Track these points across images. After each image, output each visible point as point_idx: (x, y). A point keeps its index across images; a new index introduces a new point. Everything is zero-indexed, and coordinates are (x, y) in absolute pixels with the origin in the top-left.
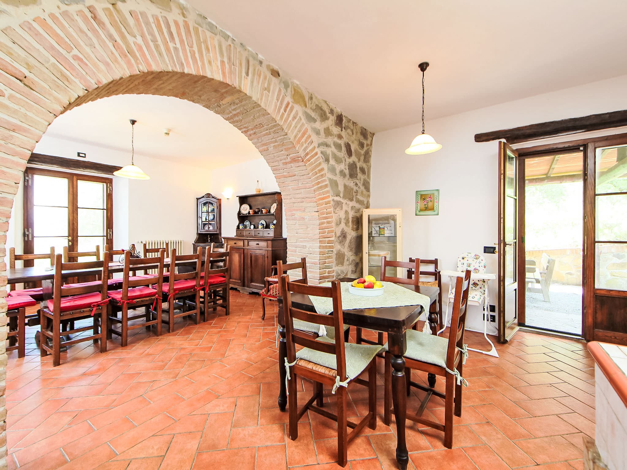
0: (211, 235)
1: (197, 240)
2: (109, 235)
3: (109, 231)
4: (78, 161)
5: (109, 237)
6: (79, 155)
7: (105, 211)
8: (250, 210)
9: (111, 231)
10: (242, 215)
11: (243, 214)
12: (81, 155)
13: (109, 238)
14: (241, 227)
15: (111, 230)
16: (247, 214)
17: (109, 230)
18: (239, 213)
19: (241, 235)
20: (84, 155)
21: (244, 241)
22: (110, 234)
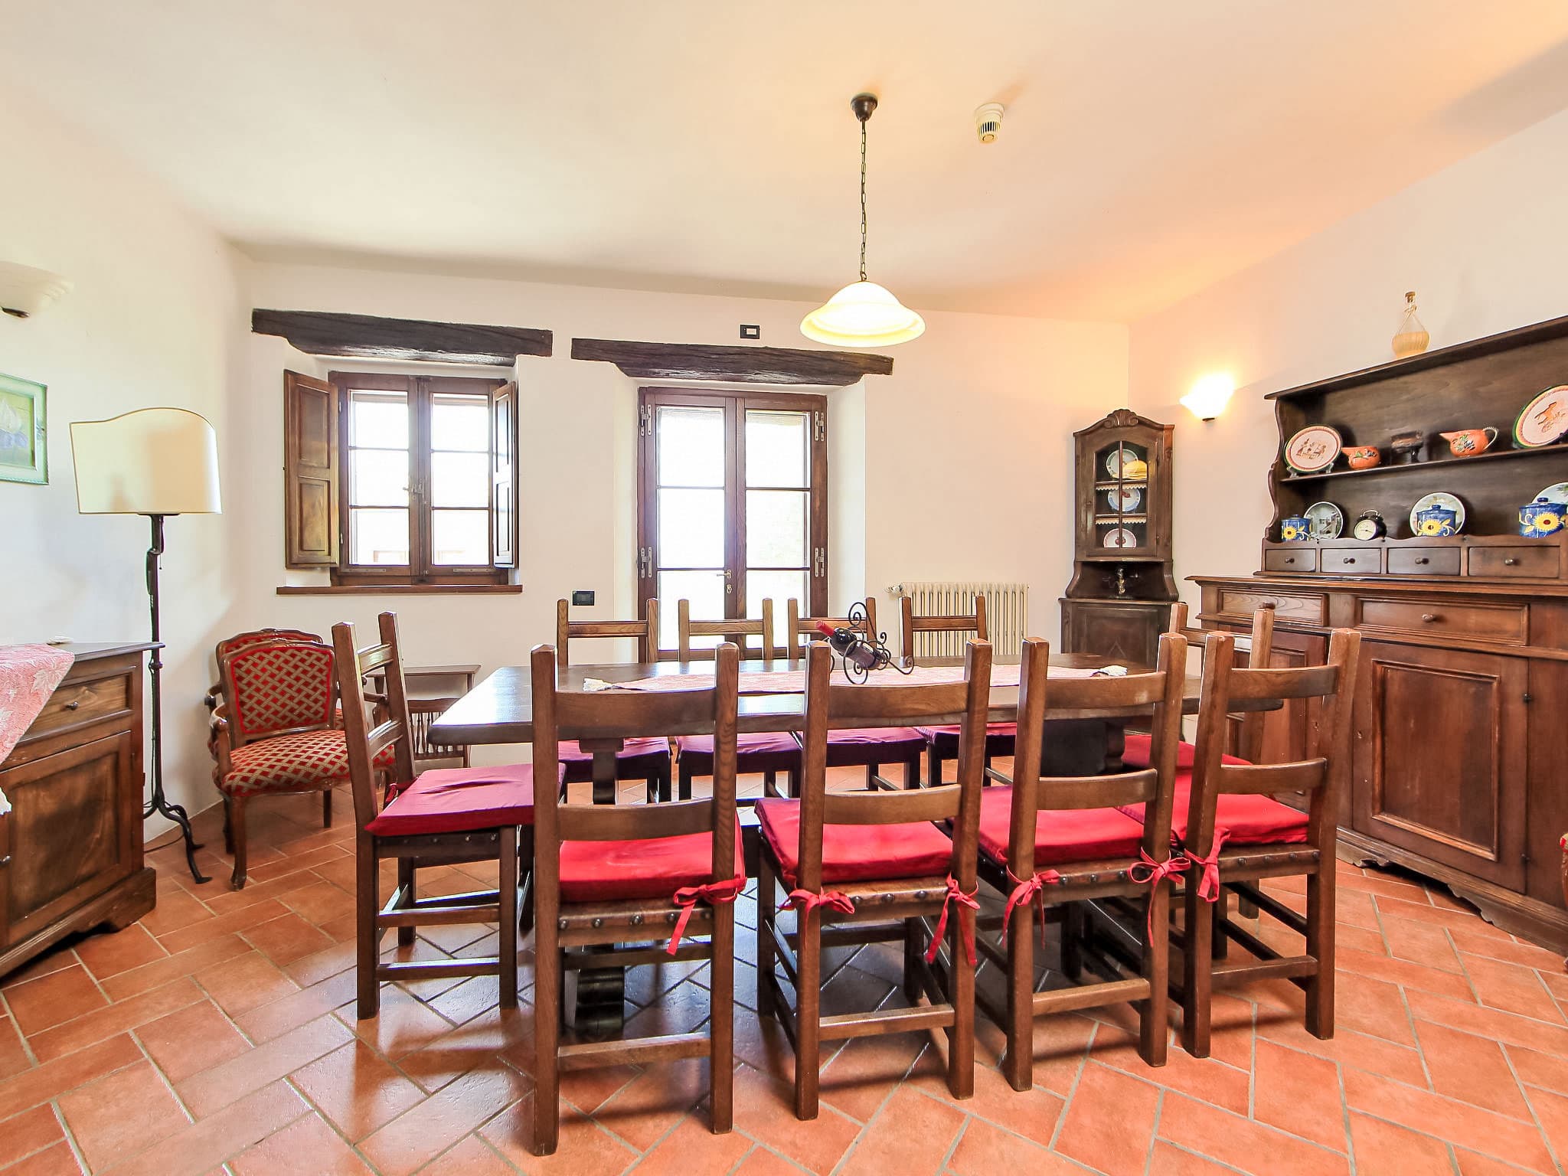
0: (1130, 568)
1: (1077, 587)
2: (817, 564)
3: (817, 554)
4: (742, 352)
5: (817, 571)
6: (744, 335)
7: (808, 493)
8: (1347, 450)
9: (823, 553)
10: (1294, 477)
11: (1300, 474)
12: (750, 332)
13: (817, 576)
14: (1289, 531)
15: (822, 549)
16: (1322, 472)
17: (817, 549)
18: (1281, 467)
19: (1290, 566)
20: (753, 332)
21: (1327, 597)
22: (820, 564)
